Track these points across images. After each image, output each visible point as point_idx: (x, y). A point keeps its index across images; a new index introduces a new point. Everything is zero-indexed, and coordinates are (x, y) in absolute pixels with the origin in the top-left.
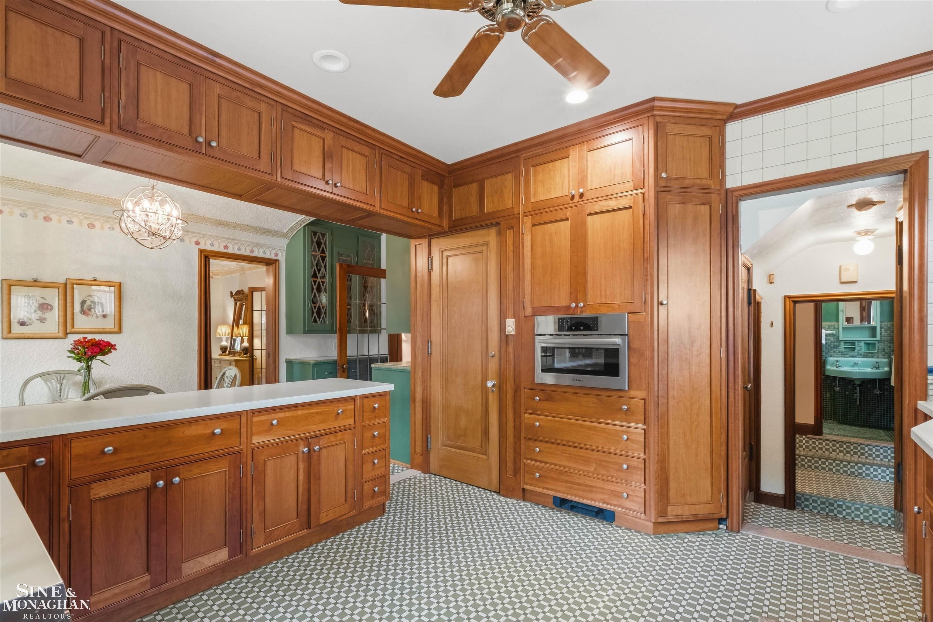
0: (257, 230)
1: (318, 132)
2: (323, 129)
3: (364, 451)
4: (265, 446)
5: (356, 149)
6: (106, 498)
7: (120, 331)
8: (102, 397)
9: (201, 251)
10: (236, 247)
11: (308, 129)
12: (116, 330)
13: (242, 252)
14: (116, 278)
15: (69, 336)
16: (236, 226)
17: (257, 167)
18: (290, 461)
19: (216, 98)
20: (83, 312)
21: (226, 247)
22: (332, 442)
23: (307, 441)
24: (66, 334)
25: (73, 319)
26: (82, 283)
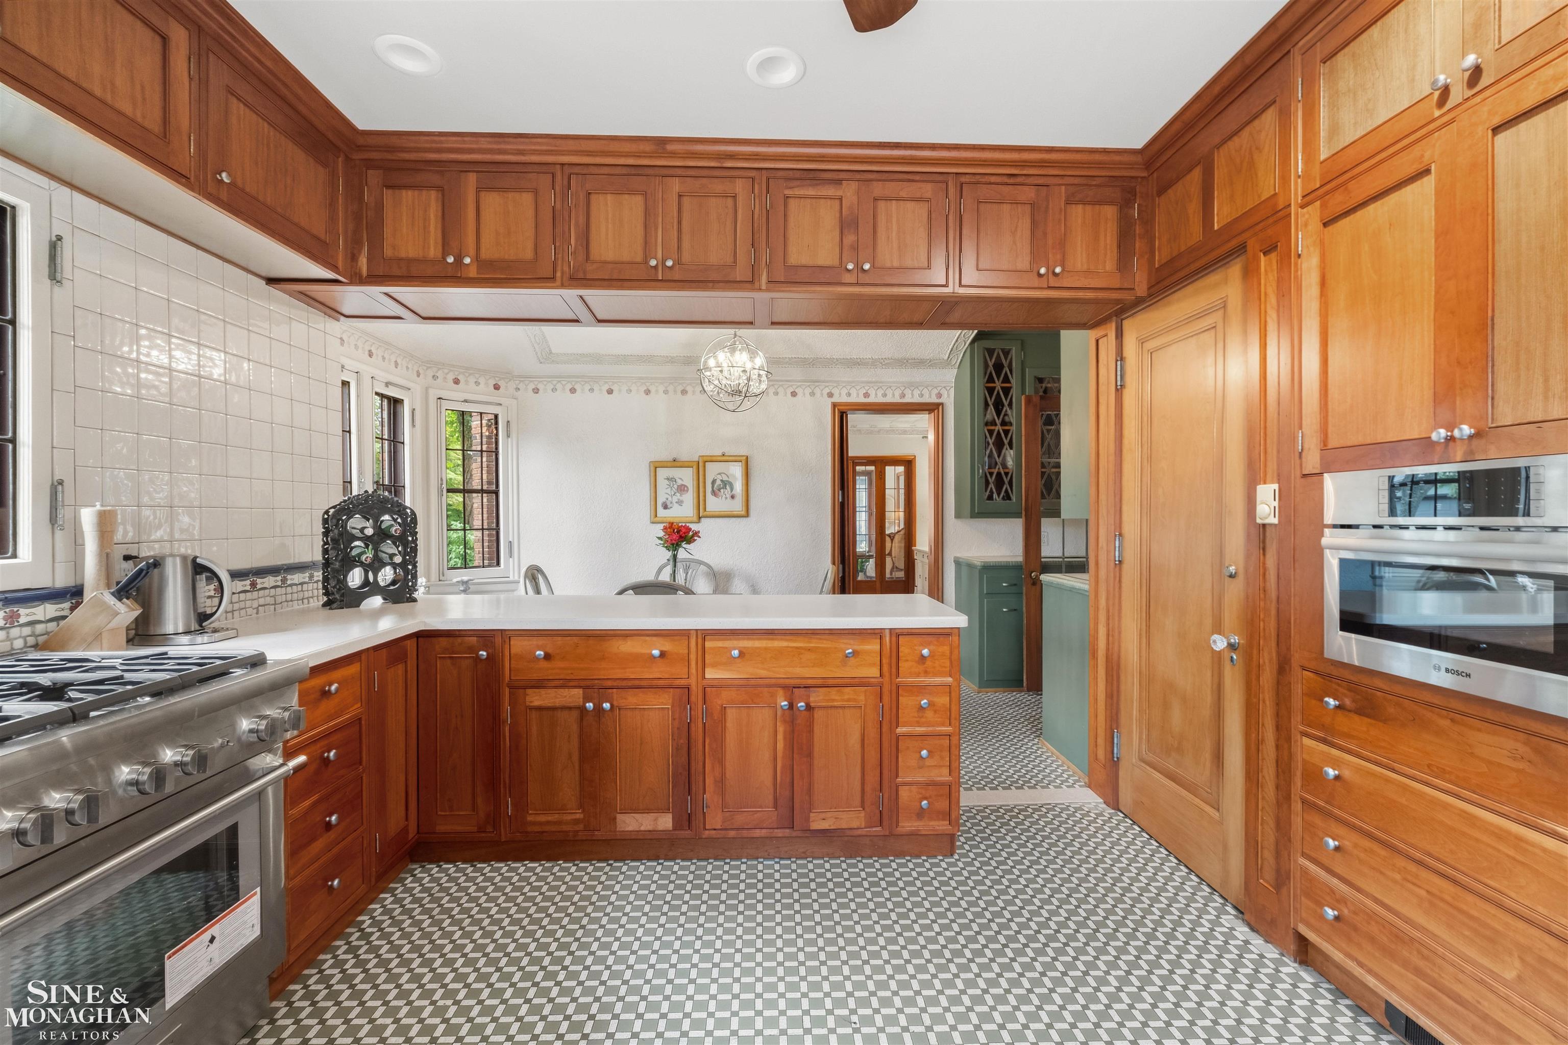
0: (903, 363)
1: (830, 191)
2: (839, 182)
3: (900, 730)
4: (721, 685)
5: (903, 194)
6: (540, 709)
7: (747, 515)
8: (631, 592)
9: (834, 405)
10: (880, 393)
11: (811, 192)
12: (743, 513)
13: (889, 399)
14: (743, 451)
15: (703, 520)
16: (874, 363)
17: (731, 278)
18: (762, 717)
19: (675, 198)
20: (714, 493)
21: (866, 395)
22: (833, 700)
23: (791, 689)
24: (700, 518)
25: (705, 501)
26: (712, 460)
